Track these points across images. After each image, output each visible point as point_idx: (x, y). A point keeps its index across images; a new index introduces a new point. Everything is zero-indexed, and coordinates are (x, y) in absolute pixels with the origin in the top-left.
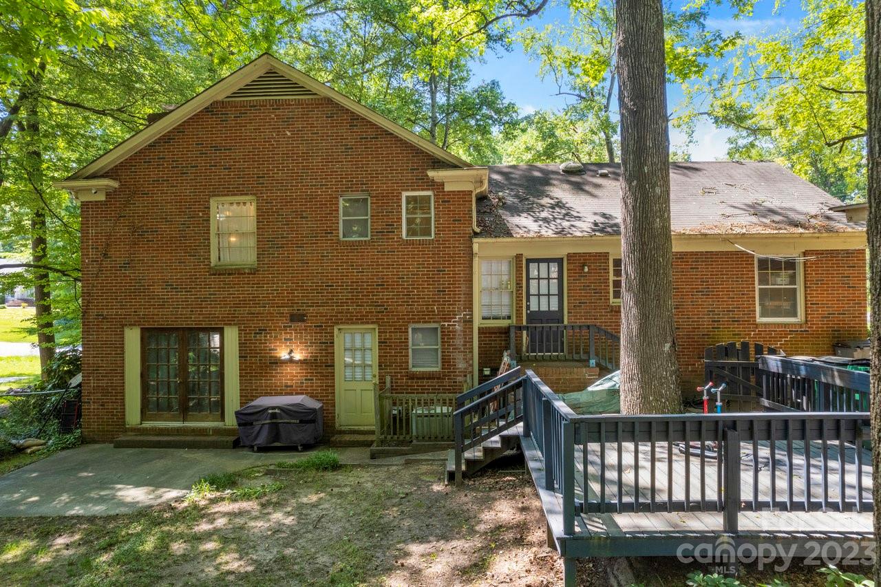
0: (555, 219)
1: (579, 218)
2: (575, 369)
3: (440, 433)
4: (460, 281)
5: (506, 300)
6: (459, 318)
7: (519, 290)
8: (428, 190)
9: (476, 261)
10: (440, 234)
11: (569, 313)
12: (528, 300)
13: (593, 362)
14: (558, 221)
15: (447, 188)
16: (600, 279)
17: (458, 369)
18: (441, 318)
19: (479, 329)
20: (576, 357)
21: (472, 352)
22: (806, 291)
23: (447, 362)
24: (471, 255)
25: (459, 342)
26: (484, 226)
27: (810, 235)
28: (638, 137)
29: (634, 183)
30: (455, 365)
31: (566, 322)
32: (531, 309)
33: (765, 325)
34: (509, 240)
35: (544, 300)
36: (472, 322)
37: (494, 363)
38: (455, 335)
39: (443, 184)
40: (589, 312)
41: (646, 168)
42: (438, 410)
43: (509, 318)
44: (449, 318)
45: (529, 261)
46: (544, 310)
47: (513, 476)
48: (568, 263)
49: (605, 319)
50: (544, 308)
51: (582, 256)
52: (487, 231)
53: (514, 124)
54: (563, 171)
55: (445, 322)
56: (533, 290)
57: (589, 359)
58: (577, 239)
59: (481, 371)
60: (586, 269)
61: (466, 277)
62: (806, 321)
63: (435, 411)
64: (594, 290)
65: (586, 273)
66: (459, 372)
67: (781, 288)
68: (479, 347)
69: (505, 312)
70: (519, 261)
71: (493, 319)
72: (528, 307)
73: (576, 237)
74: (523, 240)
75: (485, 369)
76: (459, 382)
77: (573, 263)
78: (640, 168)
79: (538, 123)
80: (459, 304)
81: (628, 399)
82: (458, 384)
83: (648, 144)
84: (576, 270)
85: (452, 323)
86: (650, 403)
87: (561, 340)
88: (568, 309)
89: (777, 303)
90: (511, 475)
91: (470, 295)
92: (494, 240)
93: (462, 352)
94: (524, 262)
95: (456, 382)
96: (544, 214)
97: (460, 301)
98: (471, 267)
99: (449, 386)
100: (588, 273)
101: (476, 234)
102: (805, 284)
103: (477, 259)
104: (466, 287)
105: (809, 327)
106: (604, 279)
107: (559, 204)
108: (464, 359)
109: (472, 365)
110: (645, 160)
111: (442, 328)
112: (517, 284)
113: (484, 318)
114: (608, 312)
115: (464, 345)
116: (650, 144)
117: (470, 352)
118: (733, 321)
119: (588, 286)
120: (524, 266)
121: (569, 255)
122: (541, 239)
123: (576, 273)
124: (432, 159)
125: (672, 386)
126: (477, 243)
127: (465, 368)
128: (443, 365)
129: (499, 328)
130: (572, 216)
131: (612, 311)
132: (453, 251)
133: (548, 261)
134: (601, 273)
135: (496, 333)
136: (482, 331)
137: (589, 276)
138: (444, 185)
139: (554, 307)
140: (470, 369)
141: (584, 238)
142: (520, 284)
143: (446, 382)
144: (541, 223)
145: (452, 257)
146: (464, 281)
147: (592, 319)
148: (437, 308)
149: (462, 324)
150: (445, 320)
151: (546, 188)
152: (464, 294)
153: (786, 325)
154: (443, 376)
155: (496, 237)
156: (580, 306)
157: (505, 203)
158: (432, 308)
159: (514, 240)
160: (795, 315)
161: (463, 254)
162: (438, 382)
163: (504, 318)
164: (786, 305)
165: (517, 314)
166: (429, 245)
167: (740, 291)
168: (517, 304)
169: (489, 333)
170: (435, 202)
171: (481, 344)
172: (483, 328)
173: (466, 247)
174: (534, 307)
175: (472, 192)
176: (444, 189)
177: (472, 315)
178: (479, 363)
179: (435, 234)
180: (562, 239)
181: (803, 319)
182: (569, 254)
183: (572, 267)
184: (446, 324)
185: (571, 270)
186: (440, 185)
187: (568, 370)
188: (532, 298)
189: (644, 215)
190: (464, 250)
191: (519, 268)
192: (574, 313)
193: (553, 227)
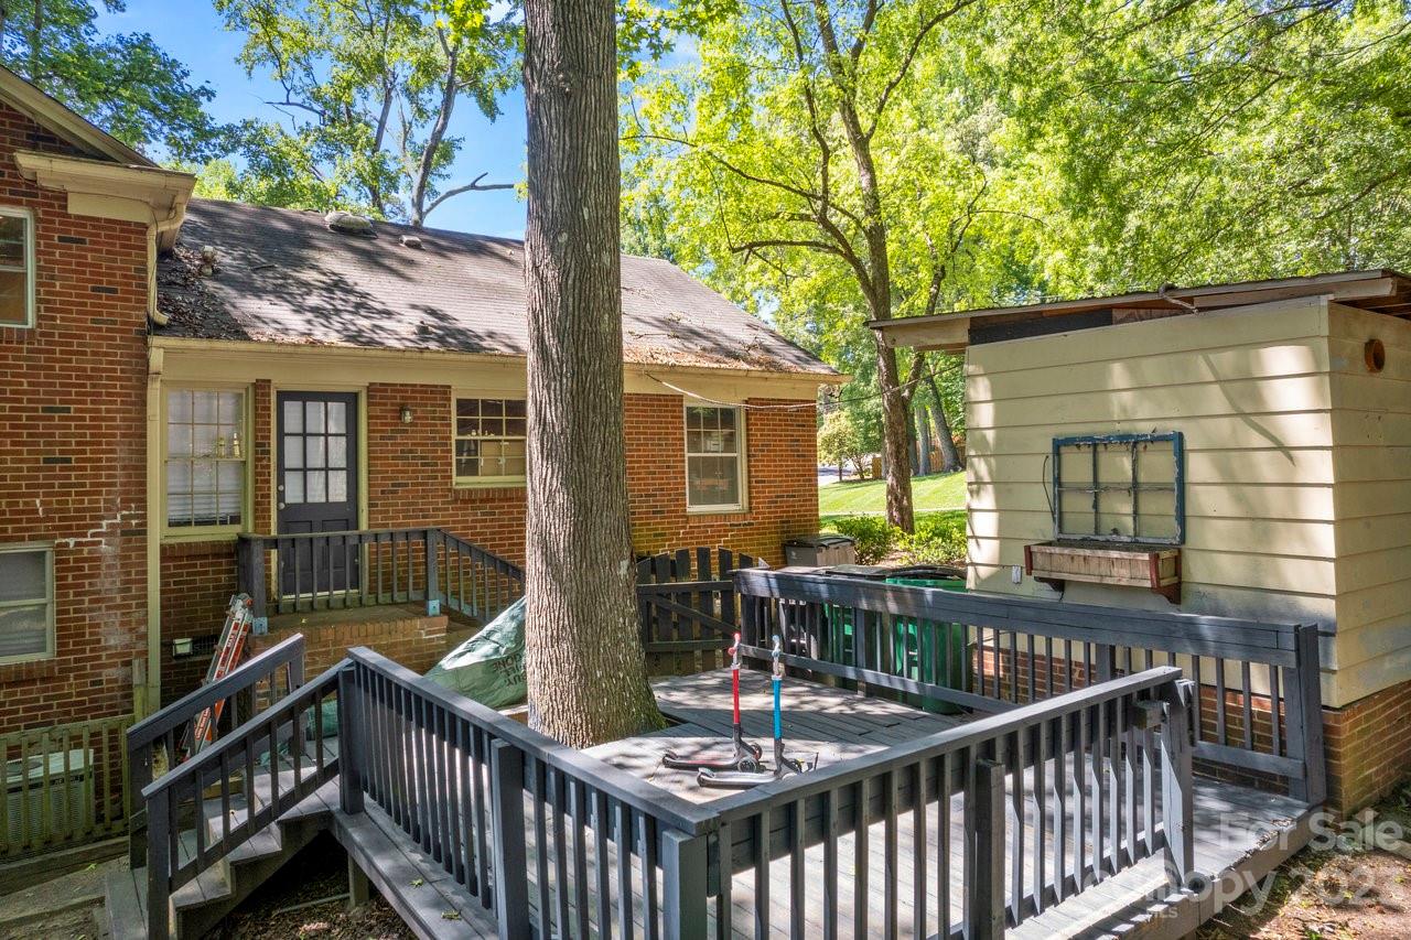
0: (337, 312)
1: (388, 314)
2: (400, 624)
3: (60, 826)
4: (114, 436)
5: (228, 481)
6: (110, 526)
7: (261, 459)
8: (18, 203)
9: (154, 391)
10: (54, 319)
11: (370, 505)
12: (281, 481)
13: (434, 605)
14: (348, 316)
15: (75, 208)
16: (434, 438)
17: (106, 649)
18: (55, 528)
19: (163, 548)
20: (399, 597)
21: (144, 605)
22: (749, 461)
23: (71, 634)
24: (143, 372)
25: (109, 583)
26: (176, 311)
27: (758, 374)
28: (571, 147)
29: (563, 238)
30: (99, 641)
31: (364, 526)
32: (288, 500)
33: (700, 516)
34: (242, 346)
35: (316, 480)
36: (145, 533)
37: (201, 625)
38: (98, 568)
39: (62, 197)
40: (413, 504)
41: (586, 210)
42: (56, 764)
43: (235, 520)
44: (78, 527)
45: (284, 396)
46: (317, 500)
47: (319, 917)
48: (369, 404)
49: (443, 516)
50: (317, 496)
51: (399, 391)
52: (182, 324)
53: (204, 132)
54: (332, 226)
55: (65, 536)
56: (292, 458)
57: (427, 597)
58: (392, 354)
59: (167, 646)
60: (408, 418)
61: (130, 427)
62: (750, 508)
63: (46, 770)
64: (422, 458)
65: (407, 425)
66: (110, 656)
67: (715, 458)
68: (163, 592)
69: (226, 507)
70: (263, 395)
71: (198, 523)
72: (281, 496)
73: (391, 349)
74: (274, 348)
75: (177, 641)
76: (109, 681)
77: (380, 404)
78: (574, 208)
79: (250, 142)
80: (108, 493)
81: (551, 680)
82: (105, 686)
83: (590, 164)
84: (386, 418)
85: (89, 539)
86: (596, 683)
87: (352, 562)
88: (370, 499)
89: (710, 481)
90: (311, 915)
91: (139, 470)
92: (204, 344)
93: (117, 607)
94: (273, 398)
95: (100, 682)
96: (313, 300)
97: (113, 485)
98: (142, 402)
99: (79, 694)
100: (411, 424)
101: (158, 329)
102: (748, 451)
103: (158, 385)
104: (132, 452)
105: (755, 519)
106: (441, 438)
107: (338, 285)
108: (122, 624)
109: (144, 637)
110: (585, 194)
111: (58, 554)
112: (257, 445)
113: (173, 524)
114: (448, 503)
115: (122, 590)
116: (592, 163)
117: (138, 606)
118: (654, 513)
119: (411, 451)
120: (273, 406)
121: (371, 388)
122: (316, 350)
123: (386, 425)
124: (27, 128)
125: (634, 644)
126: (159, 350)
127: (127, 646)
128: (60, 645)
129: (213, 544)
130: (370, 309)
131: (456, 501)
132: (94, 362)
133: (326, 397)
134: (436, 425)
135: (205, 556)
136: (167, 553)
137: (413, 432)
138: (66, 199)
139: (339, 493)
140: (140, 646)
141: (407, 354)
142: (263, 445)
143: (71, 686)
144: (309, 316)
145: (90, 378)
146: (123, 435)
147: (417, 517)
148: (42, 503)
149: (117, 540)
150: (67, 531)
151: (306, 253)
152: (124, 468)
153: (726, 516)
154: (61, 671)
155: (210, 337)
156: (395, 492)
157: (218, 271)
158: (25, 503)
159: (252, 347)
160: (734, 500)
161: (122, 371)
162: (46, 690)
163: (223, 522)
164: (722, 485)
165: (256, 510)
166: (22, 342)
167: (664, 462)
168: (256, 489)
169: (189, 557)
170: (38, 237)
171: (168, 584)
172: (172, 546)
173: (129, 355)
174: (293, 495)
175: (146, 227)
176: (65, 207)
177: (144, 516)
178: (164, 629)
179: (39, 317)
180: (361, 352)
181: (746, 505)
182: (371, 384)
183: (377, 411)
184: (72, 541)
185: (377, 417)
186: (57, 198)
187: (386, 625)
188: (289, 476)
189: (583, 305)
190: (126, 363)
191: (261, 412)
192: (382, 505)
193: (338, 326)
